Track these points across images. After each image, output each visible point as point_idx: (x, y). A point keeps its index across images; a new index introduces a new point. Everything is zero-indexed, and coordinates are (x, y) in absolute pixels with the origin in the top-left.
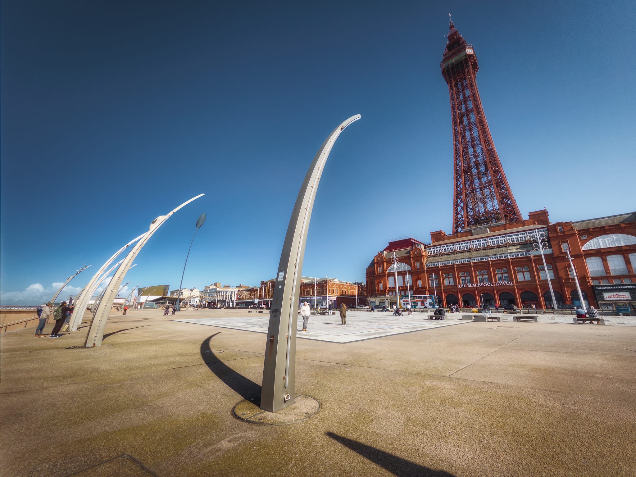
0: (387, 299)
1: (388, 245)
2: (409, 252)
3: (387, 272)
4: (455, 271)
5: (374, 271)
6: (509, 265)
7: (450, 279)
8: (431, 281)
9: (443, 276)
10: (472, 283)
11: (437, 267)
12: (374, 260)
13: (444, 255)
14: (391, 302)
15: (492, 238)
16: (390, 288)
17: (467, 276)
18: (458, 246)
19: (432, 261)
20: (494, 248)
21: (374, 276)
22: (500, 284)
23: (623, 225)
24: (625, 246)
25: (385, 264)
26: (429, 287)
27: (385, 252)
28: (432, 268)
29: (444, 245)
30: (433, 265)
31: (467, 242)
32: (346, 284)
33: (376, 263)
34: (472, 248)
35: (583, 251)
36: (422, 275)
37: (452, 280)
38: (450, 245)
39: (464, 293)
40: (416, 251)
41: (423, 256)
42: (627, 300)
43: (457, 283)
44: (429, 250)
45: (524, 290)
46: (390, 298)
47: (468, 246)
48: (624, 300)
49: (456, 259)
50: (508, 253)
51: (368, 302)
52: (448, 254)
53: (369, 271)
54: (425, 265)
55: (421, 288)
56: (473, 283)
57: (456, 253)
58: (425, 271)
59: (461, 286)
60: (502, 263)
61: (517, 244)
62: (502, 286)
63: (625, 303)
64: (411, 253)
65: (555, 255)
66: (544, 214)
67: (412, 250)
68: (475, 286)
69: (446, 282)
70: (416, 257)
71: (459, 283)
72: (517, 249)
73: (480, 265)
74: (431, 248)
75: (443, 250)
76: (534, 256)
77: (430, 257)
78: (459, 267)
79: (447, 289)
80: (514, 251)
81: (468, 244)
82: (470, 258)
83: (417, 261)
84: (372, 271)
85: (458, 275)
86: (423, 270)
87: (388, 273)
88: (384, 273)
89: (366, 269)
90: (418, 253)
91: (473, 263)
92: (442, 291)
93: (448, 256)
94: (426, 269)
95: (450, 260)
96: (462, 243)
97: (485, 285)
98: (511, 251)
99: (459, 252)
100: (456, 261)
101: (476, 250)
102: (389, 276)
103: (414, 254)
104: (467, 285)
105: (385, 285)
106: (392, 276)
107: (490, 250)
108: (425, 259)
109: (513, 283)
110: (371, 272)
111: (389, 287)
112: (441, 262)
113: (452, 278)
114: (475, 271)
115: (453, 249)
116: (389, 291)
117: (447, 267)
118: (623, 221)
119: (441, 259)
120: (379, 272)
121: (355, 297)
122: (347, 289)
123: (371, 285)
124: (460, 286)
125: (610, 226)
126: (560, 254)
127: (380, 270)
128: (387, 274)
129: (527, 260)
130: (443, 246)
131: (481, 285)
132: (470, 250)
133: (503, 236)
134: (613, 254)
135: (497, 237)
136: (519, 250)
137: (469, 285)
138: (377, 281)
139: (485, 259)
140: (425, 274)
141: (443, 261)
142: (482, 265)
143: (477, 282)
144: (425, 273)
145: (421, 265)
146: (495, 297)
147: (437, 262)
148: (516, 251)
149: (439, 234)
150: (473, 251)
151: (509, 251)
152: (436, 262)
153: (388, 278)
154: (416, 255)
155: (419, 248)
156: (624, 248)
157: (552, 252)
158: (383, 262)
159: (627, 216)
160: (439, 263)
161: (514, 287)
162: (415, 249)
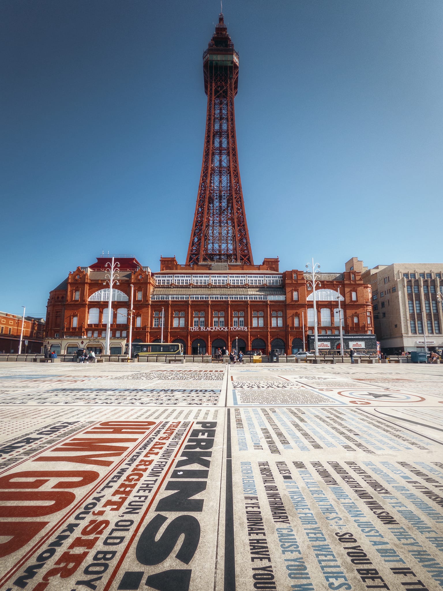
0: (82, 343)
1: (96, 261)
2: (129, 276)
3: (89, 300)
4: (188, 309)
5: (64, 296)
6: (247, 308)
7: (181, 319)
8: (155, 320)
9: (172, 314)
10: (206, 326)
11: (167, 301)
12: (68, 279)
13: (177, 287)
14: (88, 346)
15: (233, 275)
16: (90, 325)
17: (200, 317)
18: (195, 279)
19: (160, 293)
20: (234, 287)
21: (64, 305)
22: (235, 329)
23: (335, 283)
24: (334, 301)
25: (87, 287)
26: (151, 328)
27: (89, 270)
28: (160, 301)
29: (178, 275)
30: (161, 298)
31: (206, 275)
32: (5, 316)
33: (71, 284)
34: (210, 284)
35: (307, 301)
36: (144, 310)
37: (182, 321)
38: (185, 275)
39: (194, 339)
40: (140, 274)
41: (150, 283)
42: (328, 349)
43: (188, 325)
44: (157, 279)
45: (256, 337)
46: (88, 341)
47: (207, 281)
48: (326, 349)
49: (192, 294)
50: (248, 295)
51: (46, 345)
52: (182, 287)
53: (55, 295)
54: (151, 296)
55: (139, 328)
56: (208, 326)
57: (193, 287)
58: (149, 304)
59: (194, 328)
60: (241, 305)
61: (256, 287)
62: (237, 331)
63: (326, 351)
64: (133, 277)
65: (288, 303)
66: (276, 263)
67: (134, 273)
68: (209, 330)
69: (175, 324)
70: (139, 283)
71: (192, 326)
72: (257, 291)
73: (218, 305)
74: (161, 276)
75: (175, 280)
76: (271, 301)
77: (158, 287)
78: (195, 305)
79: (176, 332)
80: (254, 293)
81: (207, 279)
82: (209, 295)
83: (139, 290)
84: (60, 296)
85: (192, 314)
86: (147, 303)
87: (90, 302)
88: (84, 301)
89: (50, 293)
90: (142, 278)
91: (212, 301)
92: (168, 334)
93: (183, 290)
94: (150, 303)
95: (184, 295)
96: (200, 275)
97: (220, 329)
98: (251, 293)
99: (196, 287)
100: (192, 296)
101: (215, 287)
102: (91, 307)
103: (136, 278)
104: (200, 328)
105: (82, 320)
106: (97, 307)
107: (231, 289)
108: (151, 289)
109: (248, 329)
110: (58, 297)
111: (89, 323)
112: (172, 295)
113: (184, 319)
114: (212, 312)
115: (189, 281)
116: (87, 330)
117: (179, 303)
118: (335, 279)
119: (172, 291)
120: (74, 299)
121: (19, 339)
122: (7, 324)
123: (56, 319)
124: (192, 329)
125: (327, 282)
126: (291, 302)
127: (77, 296)
128: (87, 303)
129: (264, 305)
130: (176, 275)
131: (216, 328)
132: (208, 286)
133: (244, 275)
134: (325, 307)
135: (238, 275)
136: (258, 293)
137: (203, 328)
138: (67, 313)
139: (225, 298)
140: (148, 309)
141: (175, 294)
142: (221, 305)
143: (212, 325)
144: (149, 307)
145: (145, 295)
146: (228, 344)
147: (168, 295)
148: (256, 293)
149: (171, 261)
150: (211, 287)
151: (249, 293)
152: (166, 295)
153: (88, 310)
154: (139, 280)
155: (145, 272)
156: (333, 303)
157: (284, 299)
158: (84, 283)
159: (338, 275)
160: (170, 296)
161: (248, 333)
162: (140, 272)
